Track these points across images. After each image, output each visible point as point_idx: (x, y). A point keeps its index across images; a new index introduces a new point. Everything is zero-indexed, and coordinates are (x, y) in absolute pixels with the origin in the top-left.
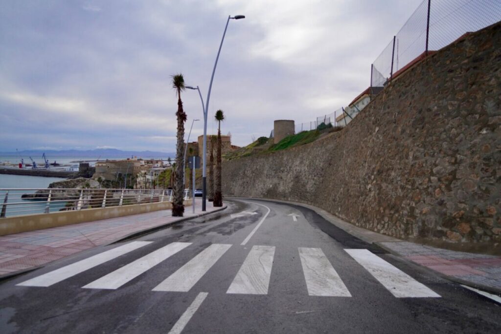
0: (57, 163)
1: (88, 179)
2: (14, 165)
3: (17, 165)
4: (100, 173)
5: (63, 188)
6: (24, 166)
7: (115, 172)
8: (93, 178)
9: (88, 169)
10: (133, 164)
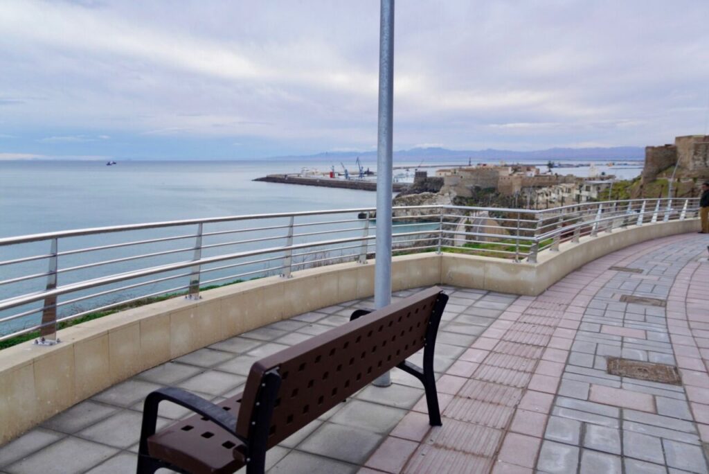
0: (370, 170)
1: (436, 194)
2: (324, 174)
3: (327, 174)
4: (451, 186)
5: (407, 205)
6: (336, 175)
7: (472, 185)
8: (440, 192)
9: (426, 180)
10: (498, 172)
